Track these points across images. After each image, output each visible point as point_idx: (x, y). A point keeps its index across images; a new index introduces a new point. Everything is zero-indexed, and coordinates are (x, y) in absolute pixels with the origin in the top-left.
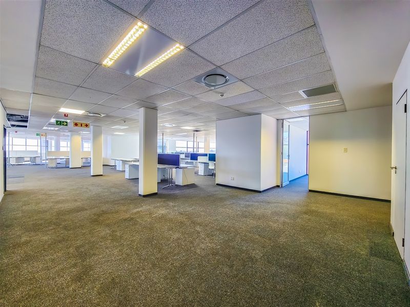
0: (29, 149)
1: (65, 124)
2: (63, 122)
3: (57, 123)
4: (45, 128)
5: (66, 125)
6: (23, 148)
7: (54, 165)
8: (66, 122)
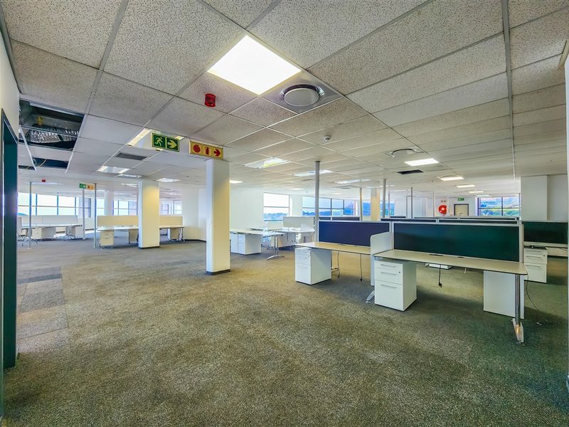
0: (62, 212)
1: (173, 145)
2: (169, 140)
3: (155, 140)
4: (103, 169)
5: (176, 149)
6: (53, 212)
7: (110, 242)
8: (176, 141)
